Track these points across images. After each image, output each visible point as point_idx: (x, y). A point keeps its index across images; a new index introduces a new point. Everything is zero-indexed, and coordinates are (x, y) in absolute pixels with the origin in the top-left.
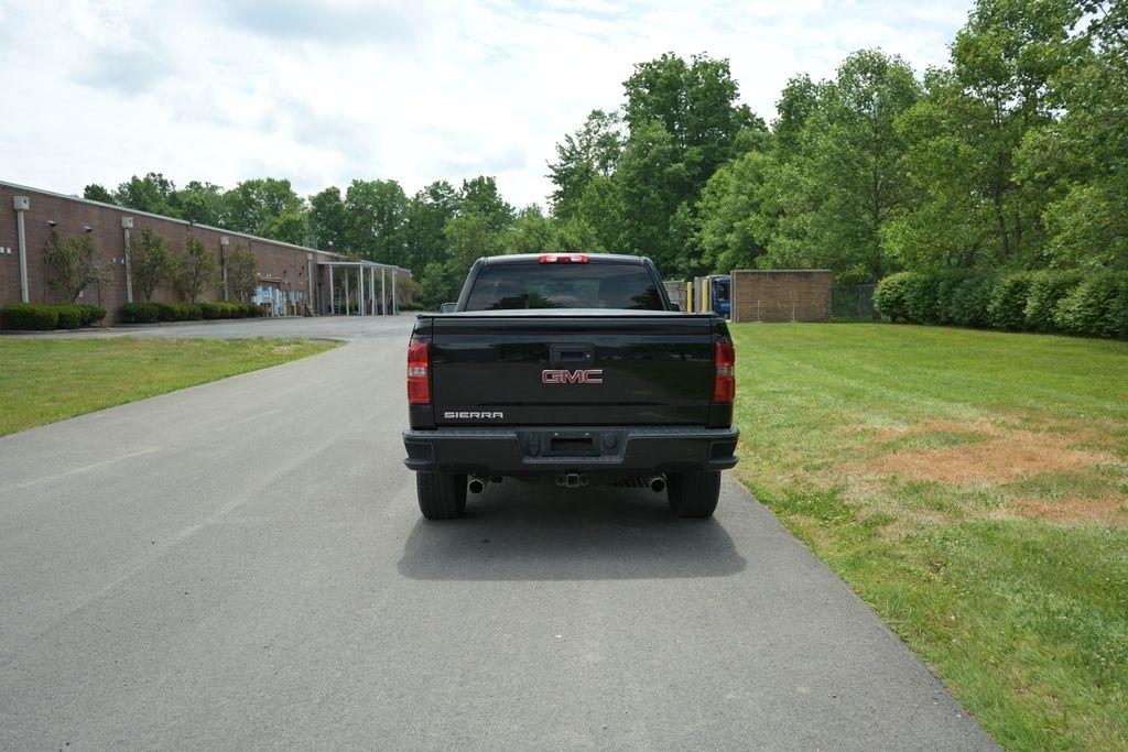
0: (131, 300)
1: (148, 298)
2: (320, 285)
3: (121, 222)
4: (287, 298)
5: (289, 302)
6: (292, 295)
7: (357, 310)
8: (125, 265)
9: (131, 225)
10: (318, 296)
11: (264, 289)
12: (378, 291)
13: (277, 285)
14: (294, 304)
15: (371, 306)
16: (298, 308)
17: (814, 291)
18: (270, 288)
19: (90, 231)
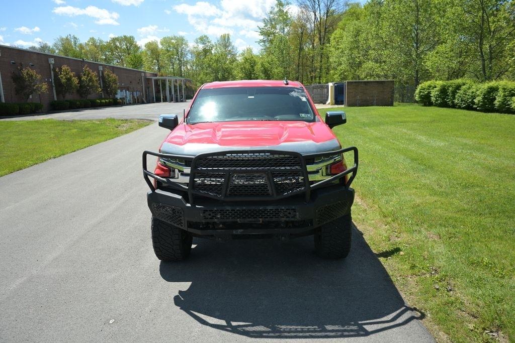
0: (56, 99)
1: (64, 97)
2: (148, 88)
3: (48, 61)
4: (133, 95)
5: (133, 97)
6: (135, 93)
7: (166, 99)
8: (52, 82)
9: (53, 62)
10: (148, 93)
11: (121, 91)
12: (176, 91)
13: (128, 89)
14: (136, 98)
15: (173, 98)
16: (138, 99)
17: (385, 90)
18: (124, 91)
19: (32, 65)
